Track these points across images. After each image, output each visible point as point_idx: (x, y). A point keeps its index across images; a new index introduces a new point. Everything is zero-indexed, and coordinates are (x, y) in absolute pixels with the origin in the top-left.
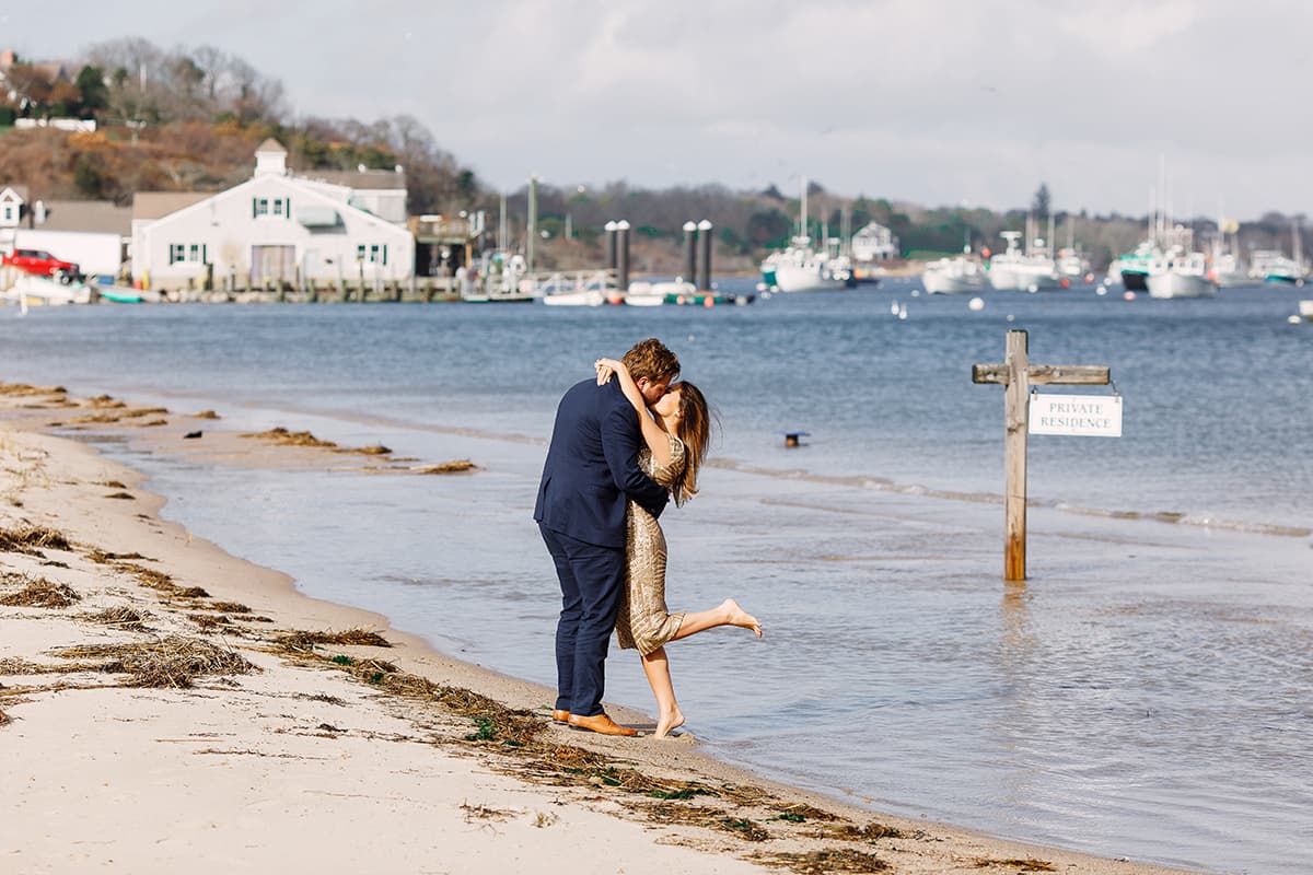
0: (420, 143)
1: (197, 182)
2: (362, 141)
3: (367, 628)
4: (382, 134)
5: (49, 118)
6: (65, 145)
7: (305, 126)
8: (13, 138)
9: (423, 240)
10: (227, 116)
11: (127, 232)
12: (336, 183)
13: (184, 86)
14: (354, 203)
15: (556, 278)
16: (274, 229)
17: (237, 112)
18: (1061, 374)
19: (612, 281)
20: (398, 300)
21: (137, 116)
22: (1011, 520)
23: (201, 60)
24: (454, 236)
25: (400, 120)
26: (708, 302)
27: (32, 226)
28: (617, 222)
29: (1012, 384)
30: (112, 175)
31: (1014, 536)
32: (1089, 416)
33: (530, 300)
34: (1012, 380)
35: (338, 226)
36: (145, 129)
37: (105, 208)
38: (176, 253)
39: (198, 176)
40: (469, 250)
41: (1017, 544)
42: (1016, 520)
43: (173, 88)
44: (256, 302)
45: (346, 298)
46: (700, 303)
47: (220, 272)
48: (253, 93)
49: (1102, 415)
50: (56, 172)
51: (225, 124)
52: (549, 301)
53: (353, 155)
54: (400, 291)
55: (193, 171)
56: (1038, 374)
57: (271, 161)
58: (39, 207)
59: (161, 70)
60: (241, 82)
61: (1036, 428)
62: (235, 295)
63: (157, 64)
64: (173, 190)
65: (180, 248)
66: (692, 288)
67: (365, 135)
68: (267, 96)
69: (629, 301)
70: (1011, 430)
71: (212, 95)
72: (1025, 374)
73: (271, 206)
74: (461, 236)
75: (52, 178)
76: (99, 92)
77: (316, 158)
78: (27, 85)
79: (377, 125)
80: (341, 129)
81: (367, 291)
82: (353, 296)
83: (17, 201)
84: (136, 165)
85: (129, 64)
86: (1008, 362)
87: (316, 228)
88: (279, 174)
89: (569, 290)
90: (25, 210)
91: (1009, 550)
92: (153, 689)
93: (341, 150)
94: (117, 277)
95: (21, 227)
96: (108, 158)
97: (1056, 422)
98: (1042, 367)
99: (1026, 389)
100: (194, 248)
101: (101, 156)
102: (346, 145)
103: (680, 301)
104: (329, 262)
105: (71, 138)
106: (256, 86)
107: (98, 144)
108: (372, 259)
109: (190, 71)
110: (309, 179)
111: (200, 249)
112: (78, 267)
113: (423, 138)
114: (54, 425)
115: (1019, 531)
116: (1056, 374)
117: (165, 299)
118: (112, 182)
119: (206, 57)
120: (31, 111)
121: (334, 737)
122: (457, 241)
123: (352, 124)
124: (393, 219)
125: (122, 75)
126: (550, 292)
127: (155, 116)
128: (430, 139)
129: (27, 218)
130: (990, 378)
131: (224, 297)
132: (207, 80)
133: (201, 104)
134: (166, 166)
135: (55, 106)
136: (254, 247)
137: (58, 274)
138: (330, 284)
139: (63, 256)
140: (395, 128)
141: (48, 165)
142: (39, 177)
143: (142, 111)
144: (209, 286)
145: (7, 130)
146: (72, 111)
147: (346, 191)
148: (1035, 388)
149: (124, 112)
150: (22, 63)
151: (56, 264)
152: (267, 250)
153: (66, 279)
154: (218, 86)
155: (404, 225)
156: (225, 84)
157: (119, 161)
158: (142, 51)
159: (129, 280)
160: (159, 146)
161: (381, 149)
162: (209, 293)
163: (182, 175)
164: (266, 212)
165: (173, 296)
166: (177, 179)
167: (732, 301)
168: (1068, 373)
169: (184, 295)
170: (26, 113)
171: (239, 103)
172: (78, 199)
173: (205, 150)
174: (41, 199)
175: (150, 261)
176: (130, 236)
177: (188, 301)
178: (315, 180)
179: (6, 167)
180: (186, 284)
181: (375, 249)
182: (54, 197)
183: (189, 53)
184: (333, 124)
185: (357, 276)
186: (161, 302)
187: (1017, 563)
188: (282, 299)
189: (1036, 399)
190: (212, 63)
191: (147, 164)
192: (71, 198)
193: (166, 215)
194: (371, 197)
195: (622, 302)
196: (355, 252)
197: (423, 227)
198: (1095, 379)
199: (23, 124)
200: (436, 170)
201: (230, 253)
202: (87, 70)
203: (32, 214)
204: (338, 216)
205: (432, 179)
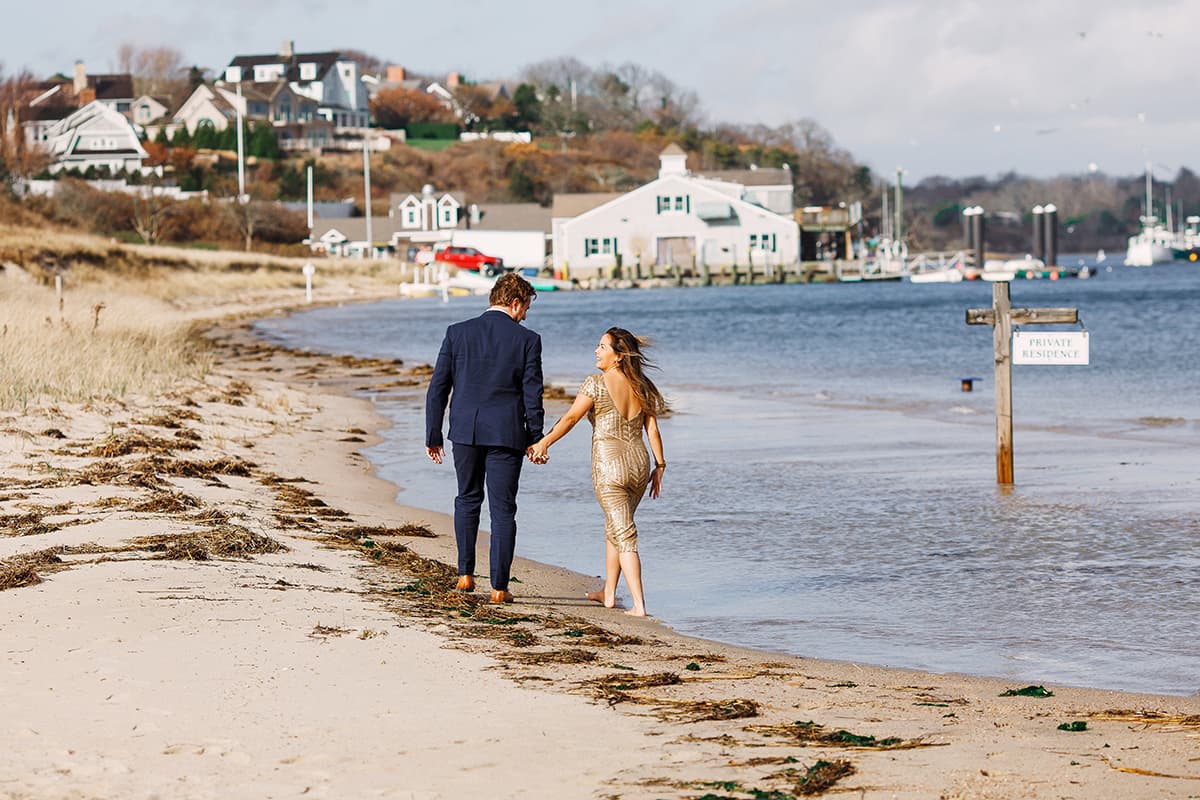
0: (821, 143)
1: (619, 184)
2: (770, 143)
3: (417, 523)
4: (787, 137)
5: (489, 131)
6: (501, 155)
7: (717, 131)
8: (457, 150)
9: (807, 228)
10: (648, 124)
11: (549, 231)
12: (729, 181)
13: (611, 99)
14: (746, 198)
15: (921, 259)
16: (676, 223)
17: (657, 122)
18: (1038, 315)
19: (971, 260)
20: (782, 281)
21: (566, 127)
22: (1000, 434)
23: (625, 74)
24: (834, 225)
25: (802, 123)
26: (1054, 276)
27: (468, 226)
28: (973, 207)
29: (998, 325)
30: (544, 179)
31: (1003, 447)
32: (1061, 348)
33: (898, 279)
34: (998, 321)
35: (733, 218)
36: (575, 138)
37: (534, 209)
38: (591, 246)
39: (620, 178)
40: (848, 236)
41: (1006, 453)
42: (1004, 434)
43: (601, 99)
44: (658, 287)
45: (737, 282)
46: (1046, 277)
47: (629, 261)
48: (671, 103)
49: (1072, 347)
50: (495, 180)
51: (644, 132)
52: (915, 279)
53: (758, 156)
54: (783, 276)
55: (615, 174)
56: (1018, 316)
57: (673, 163)
58: (474, 210)
59: (591, 86)
60: (661, 94)
61: (1019, 359)
62: (639, 282)
63: (586, 80)
64: (597, 191)
65: (594, 242)
66: (1040, 264)
67: (772, 138)
68: (685, 107)
69: (985, 277)
70: (998, 362)
71: (635, 108)
72: (1008, 316)
73: (673, 202)
74: (841, 224)
75: (490, 184)
76: (532, 108)
77: (726, 159)
78: (469, 102)
79: (782, 128)
80: (750, 134)
81: (755, 275)
82: (742, 279)
83: (455, 205)
84: (564, 170)
85: (561, 82)
86: (994, 307)
87: (712, 221)
88: (679, 174)
89: (930, 269)
90: (462, 213)
91: (1000, 458)
92: (174, 561)
93: (750, 151)
94: (541, 269)
95: (458, 228)
96: (540, 165)
97: (1035, 354)
98: (1022, 310)
99: (1009, 328)
100: (607, 242)
101: (533, 162)
102: (755, 147)
103: (1029, 276)
104: (726, 250)
105: (507, 148)
106: (675, 98)
107: (531, 153)
108: (763, 247)
109: (616, 86)
110: (707, 178)
111: (612, 242)
112: (501, 261)
113: (823, 139)
114: (362, 389)
115: (1007, 442)
116: (1034, 316)
117: (577, 286)
118: (543, 186)
119: (629, 72)
120: (474, 125)
121: (283, 590)
122: (839, 228)
123: (761, 128)
124: (781, 211)
125: (553, 91)
126: (916, 271)
127: (582, 126)
128: (829, 139)
129: (464, 220)
130: (980, 320)
131: (629, 284)
132: (630, 94)
133: (626, 115)
134: (592, 170)
135: (495, 121)
136: (659, 239)
137: (484, 267)
138: (724, 270)
139: (489, 252)
140: (798, 131)
141: (487, 172)
142: (479, 184)
143: (571, 123)
144: (617, 274)
145: (452, 143)
146: (511, 124)
147: (739, 188)
148: (1017, 327)
149: (555, 125)
150: (469, 84)
151: (483, 259)
152: (669, 242)
153: (491, 273)
154: (641, 98)
155: (792, 216)
156: (647, 97)
157: (549, 167)
158: (572, 70)
159: (550, 271)
160: (588, 153)
161: (786, 149)
162: (615, 281)
163: (606, 177)
164: (669, 208)
165: (584, 284)
166: (601, 181)
167: (1075, 275)
168: (1043, 314)
169: (594, 282)
170: (470, 128)
171: (658, 113)
172: (511, 202)
173: (629, 155)
174: (476, 204)
175: (569, 256)
176: (551, 233)
177: (598, 288)
178: (711, 178)
179: (449, 175)
180: (596, 273)
181: (765, 238)
182: (490, 200)
183: (614, 70)
184: (744, 129)
185: (747, 263)
186: (573, 290)
187: (1006, 468)
188: (681, 283)
189: (1018, 336)
190: (634, 78)
191: (575, 170)
192: (504, 202)
193: (580, 214)
194: (762, 193)
195: (978, 278)
196: (748, 241)
197: (810, 217)
198: (1065, 319)
199: (467, 137)
200: (835, 167)
201: (638, 245)
202: (522, 89)
203: (469, 215)
204: (732, 210)
205: (832, 175)
